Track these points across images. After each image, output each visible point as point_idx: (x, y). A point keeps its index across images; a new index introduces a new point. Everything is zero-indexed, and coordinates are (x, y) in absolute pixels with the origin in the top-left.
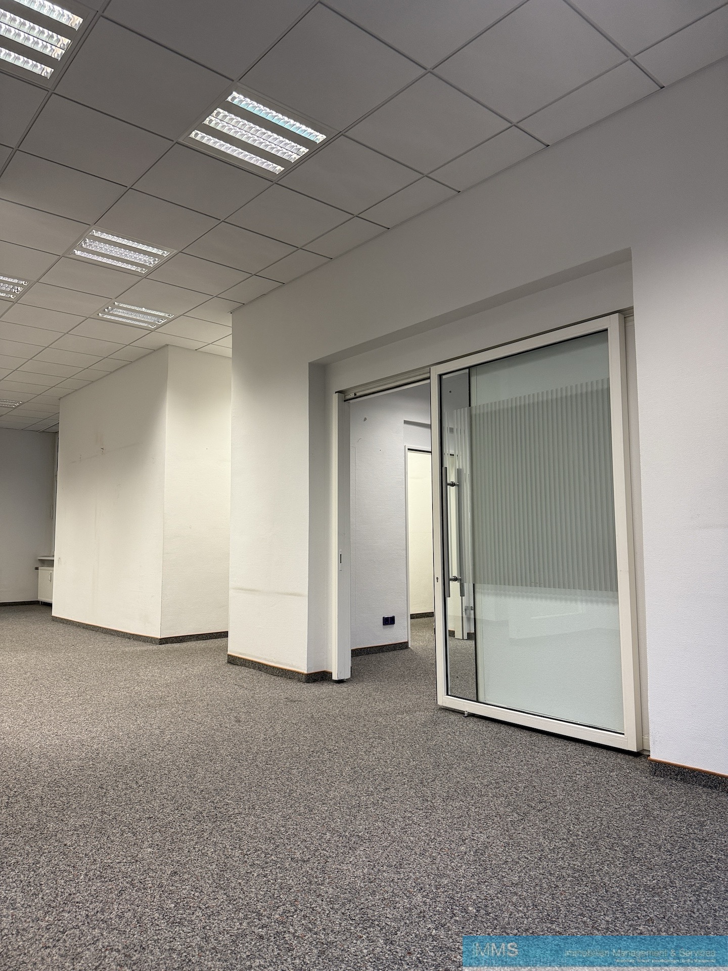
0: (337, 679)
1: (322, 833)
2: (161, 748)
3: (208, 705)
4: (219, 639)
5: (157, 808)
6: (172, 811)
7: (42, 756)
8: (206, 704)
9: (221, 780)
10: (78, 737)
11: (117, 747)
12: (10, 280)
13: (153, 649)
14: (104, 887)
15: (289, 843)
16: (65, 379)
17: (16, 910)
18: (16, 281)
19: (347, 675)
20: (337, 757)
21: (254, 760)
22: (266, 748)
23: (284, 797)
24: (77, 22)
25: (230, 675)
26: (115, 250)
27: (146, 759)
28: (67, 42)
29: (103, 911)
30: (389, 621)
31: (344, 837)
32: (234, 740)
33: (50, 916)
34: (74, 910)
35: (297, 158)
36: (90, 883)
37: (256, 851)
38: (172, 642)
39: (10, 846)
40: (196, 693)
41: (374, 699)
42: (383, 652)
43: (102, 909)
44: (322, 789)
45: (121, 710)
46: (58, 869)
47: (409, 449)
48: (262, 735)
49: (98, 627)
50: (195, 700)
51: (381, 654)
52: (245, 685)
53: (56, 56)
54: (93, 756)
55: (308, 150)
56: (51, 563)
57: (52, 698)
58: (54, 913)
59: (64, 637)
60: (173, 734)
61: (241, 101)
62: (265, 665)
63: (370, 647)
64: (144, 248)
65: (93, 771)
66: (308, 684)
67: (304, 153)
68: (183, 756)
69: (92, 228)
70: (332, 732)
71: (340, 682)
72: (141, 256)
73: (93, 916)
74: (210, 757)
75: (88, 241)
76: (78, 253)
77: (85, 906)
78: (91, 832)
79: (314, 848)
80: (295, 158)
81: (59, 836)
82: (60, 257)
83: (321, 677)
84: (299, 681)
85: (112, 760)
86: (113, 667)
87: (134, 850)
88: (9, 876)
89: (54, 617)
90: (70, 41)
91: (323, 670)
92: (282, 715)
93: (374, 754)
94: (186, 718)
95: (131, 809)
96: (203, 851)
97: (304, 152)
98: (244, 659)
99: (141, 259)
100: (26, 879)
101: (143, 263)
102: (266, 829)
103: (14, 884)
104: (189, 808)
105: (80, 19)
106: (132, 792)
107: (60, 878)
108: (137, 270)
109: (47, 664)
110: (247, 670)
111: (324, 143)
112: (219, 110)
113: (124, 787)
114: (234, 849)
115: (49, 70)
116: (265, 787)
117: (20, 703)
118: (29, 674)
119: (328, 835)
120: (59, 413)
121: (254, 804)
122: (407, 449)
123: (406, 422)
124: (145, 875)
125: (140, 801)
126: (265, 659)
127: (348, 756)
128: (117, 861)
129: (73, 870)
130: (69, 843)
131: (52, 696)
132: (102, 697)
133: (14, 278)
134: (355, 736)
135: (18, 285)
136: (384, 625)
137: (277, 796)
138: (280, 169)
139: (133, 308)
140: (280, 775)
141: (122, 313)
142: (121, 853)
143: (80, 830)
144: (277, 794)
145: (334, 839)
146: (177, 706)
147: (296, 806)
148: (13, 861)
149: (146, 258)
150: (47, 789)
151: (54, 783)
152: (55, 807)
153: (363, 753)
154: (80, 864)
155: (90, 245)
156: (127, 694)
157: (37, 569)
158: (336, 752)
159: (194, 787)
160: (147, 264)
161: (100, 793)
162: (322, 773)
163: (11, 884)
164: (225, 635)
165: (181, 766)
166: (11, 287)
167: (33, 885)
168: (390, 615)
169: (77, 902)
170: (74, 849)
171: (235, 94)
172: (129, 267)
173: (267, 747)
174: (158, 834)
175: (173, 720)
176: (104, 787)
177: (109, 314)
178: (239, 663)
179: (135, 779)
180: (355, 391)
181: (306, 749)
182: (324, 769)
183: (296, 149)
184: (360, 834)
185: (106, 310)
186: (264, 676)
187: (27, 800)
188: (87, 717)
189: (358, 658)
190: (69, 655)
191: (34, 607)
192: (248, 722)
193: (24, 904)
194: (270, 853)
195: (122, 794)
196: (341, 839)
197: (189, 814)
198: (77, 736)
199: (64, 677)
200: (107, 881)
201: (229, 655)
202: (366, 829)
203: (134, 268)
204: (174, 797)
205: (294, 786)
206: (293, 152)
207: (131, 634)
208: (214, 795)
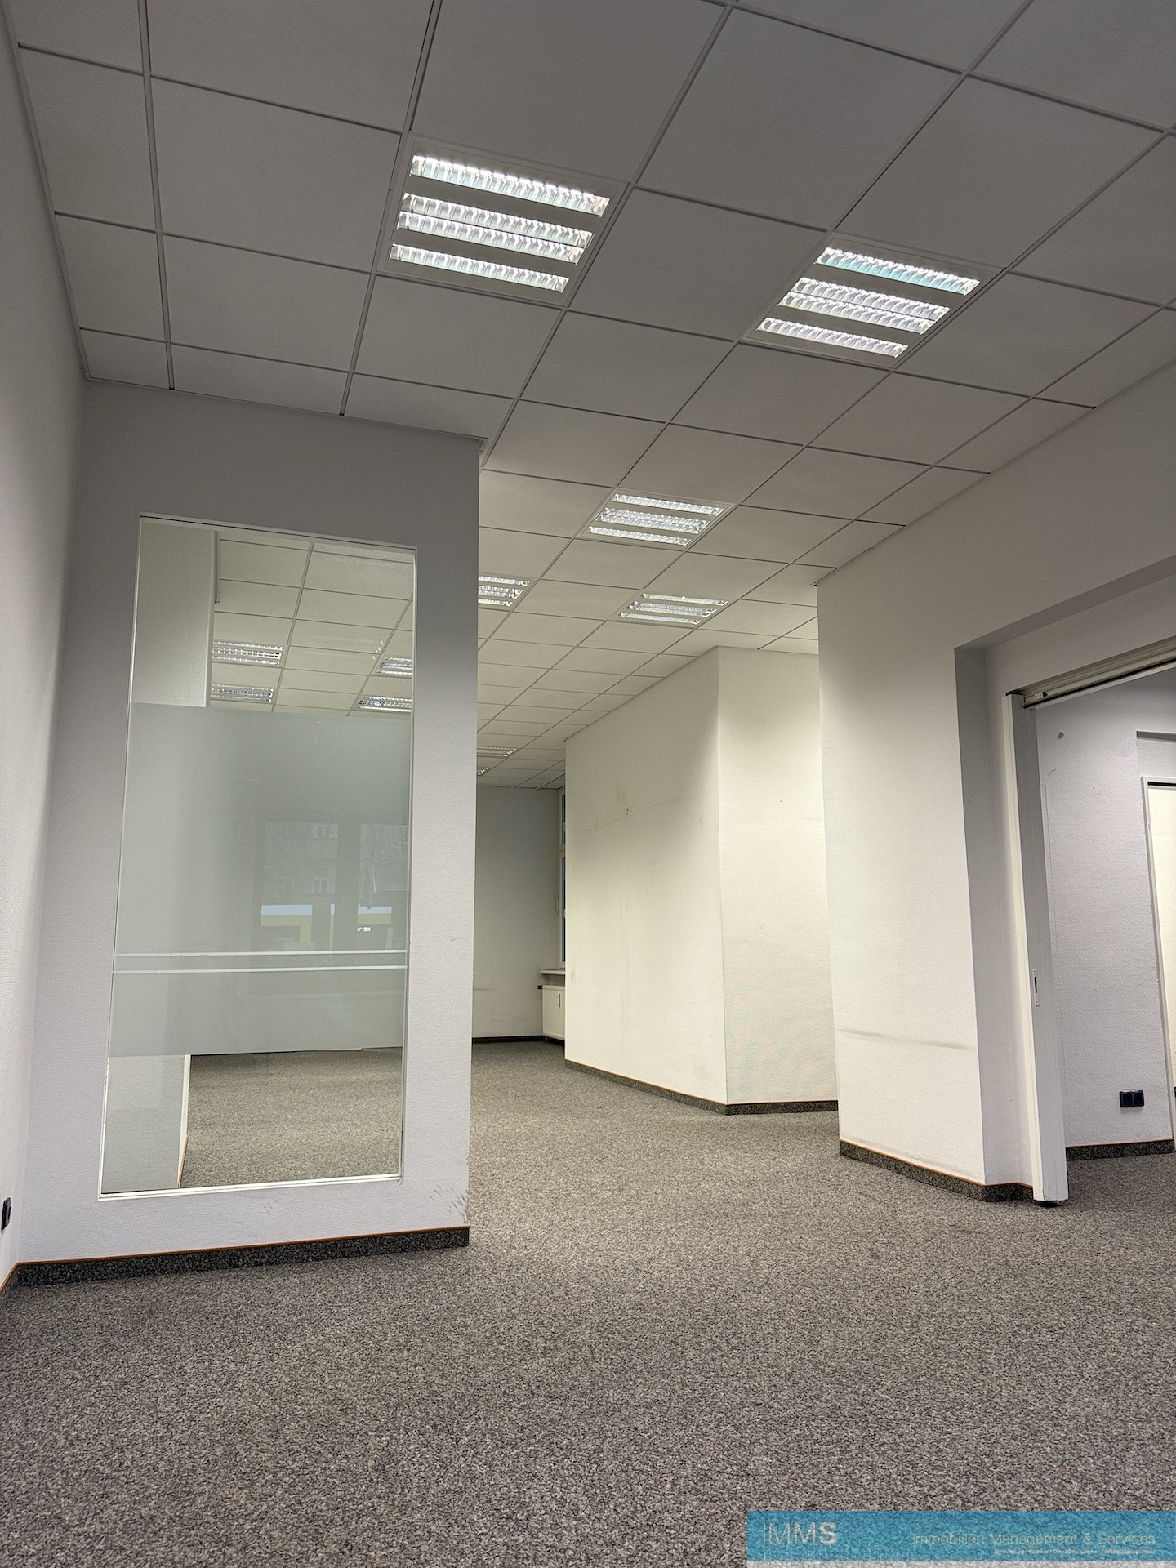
0: (1043, 1200)
1: (1063, 1480)
2: (756, 1289)
3: (820, 1224)
4: (819, 1113)
5: (766, 1389)
6: (791, 1398)
7: (582, 1281)
8: (817, 1223)
9: (863, 1355)
10: (629, 1257)
11: (689, 1279)
12: (507, 581)
13: (718, 1122)
14: (704, 1510)
15: (1003, 1488)
16: (572, 711)
17: (580, 1522)
18: (513, 582)
19: (1062, 1194)
20: (1066, 1341)
21: (915, 1327)
22: (932, 1310)
23: (980, 1402)
24: (601, 205)
25: (849, 1176)
26: (646, 518)
27: (736, 1305)
28: (586, 236)
29: (708, 1550)
30: (1132, 1100)
31: (1107, 1494)
32: (875, 1289)
33: (631, 1542)
34: (664, 1539)
35: (929, 326)
36: (682, 1498)
37: (945, 1492)
38: (745, 1113)
39: (558, 1418)
40: (798, 1201)
41: (1121, 1242)
42: (1123, 1155)
43: (706, 1545)
44: (1049, 1397)
45: (686, 1219)
46: (630, 1467)
47: (1150, 784)
48: (922, 1286)
49: (631, 1080)
50: (798, 1213)
51: (1120, 1160)
52: (877, 1195)
53: (572, 258)
54: (655, 1289)
55: (947, 309)
56: (560, 980)
57: (582, 1189)
58: (635, 1538)
59: (586, 1093)
60: (771, 1267)
61: (838, 259)
62: (907, 1164)
63: (1098, 1146)
64: (687, 508)
65: (659, 1315)
66: (989, 1205)
67: (941, 316)
68: (794, 1306)
69: (615, 491)
70: (1048, 1295)
71: (1049, 1205)
72: (683, 521)
73: (694, 1554)
74: (838, 1314)
75: (608, 511)
76: (595, 530)
77: (680, 1536)
78: (671, 1413)
79: (1052, 1505)
80: (925, 326)
81: (625, 1413)
82: (571, 540)
83: (1014, 1194)
84: (971, 1196)
85: (684, 1300)
86: (663, 1146)
87: (741, 1455)
88: (563, 1464)
89: (569, 1061)
90: (591, 234)
91: (1015, 1182)
92: (951, 1255)
93: (1138, 1345)
94: (788, 1242)
95: (725, 1385)
96: (854, 1477)
97: (941, 313)
98: (868, 1151)
99: (683, 524)
100: (587, 1474)
101: (684, 530)
102: (957, 1455)
103: (572, 1479)
104: (819, 1398)
105: (604, 199)
106: (722, 1356)
107: (636, 1482)
108: (675, 542)
109: (568, 1135)
110: (876, 1170)
111: (976, 293)
112: (804, 280)
113: (709, 1346)
114: (906, 1481)
115: (563, 280)
116: (942, 1379)
117: (540, 1194)
118: (546, 1149)
119: (1075, 1486)
120: (564, 760)
121: (927, 1406)
122: (1146, 784)
123: (1140, 735)
124: (765, 1502)
125: (738, 1373)
126: (907, 1155)
127: (1088, 1342)
128: (718, 1469)
129: (654, 1472)
130: (641, 1428)
131: (582, 1186)
132: (654, 1195)
133: (510, 578)
134: (1095, 1307)
135: (516, 586)
136: (1122, 1106)
137: (967, 1399)
138: (900, 349)
139: (668, 598)
140: (966, 1362)
141: (655, 608)
142: (721, 1456)
143: (654, 1407)
144: (966, 1394)
145: (1088, 1494)
146: (770, 1220)
147: (1005, 1421)
148: (565, 1443)
149: (689, 523)
150: (596, 1335)
151: (605, 1327)
152: (611, 1364)
153: (1117, 1341)
154: (662, 1464)
155: (611, 516)
156: (690, 1193)
157: (540, 987)
158: (1062, 1331)
159: (821, 1363)
160: (691, 531)
161: (675, 1351)
162: (1044, 1367)
163: (567, 1478)
164: (833, 1106)
165: (792, 1323)
166: (508, 590)
167: (598, 1485)
168: (1134, 1089)
169: (667, 1527)
170: (650, 1437)
171: (829, 251)
172: (665, 539)
173: (934, 1308)
174: (774, 1434)
175: (768, 1244)
176: (680, 1342)
177: (634, 612)
178: (860, 1157)
179: (724, 1335)
180: (1044, 689)
181: (1006, 1319)
182: (1046, 1361)
183: (927, 312)
184: (1138, 1493)
185: (631, 607)
186: (906, 1184)
187: (572, 1348)
188: (637, 1225)
189: (1078, 1164)
190: (597, 1122)
191: (538, 1044)
192: (892, 1259)
193: (590, 1514)
194: (972, 1499)
195: (709, 1358)
196: (1101, 1495)
197: (820, 1406)
198: (627, 1254)
199: (595, 1158)
200: (706, 1500)
201: (842, 1142)
202: (1147, 1485)
203: (671, 540)
204: (790, 1375)
205: (994, 1385)
206: (920, 317)
207: (681, 1095)
208: (857, 1380)
